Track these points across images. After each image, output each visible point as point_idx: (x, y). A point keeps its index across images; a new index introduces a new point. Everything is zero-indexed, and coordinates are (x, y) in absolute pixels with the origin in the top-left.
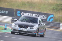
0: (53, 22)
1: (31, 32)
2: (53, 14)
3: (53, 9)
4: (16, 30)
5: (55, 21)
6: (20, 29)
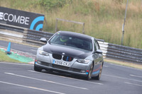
0: (43, 32)
1: (79, 70)
5: (47, 30)
6: (57, 62)
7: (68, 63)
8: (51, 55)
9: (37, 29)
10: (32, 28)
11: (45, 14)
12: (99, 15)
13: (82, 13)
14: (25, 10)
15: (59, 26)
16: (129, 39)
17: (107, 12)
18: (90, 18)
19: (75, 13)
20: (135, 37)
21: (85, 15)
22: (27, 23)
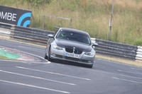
2: (30, 12)
5: (34, 27)
6: (69, 55)
8: (64, 49)
9: (25, 26)
10: (19, 25)
11: (33, 10)
12: (86, 11)
13: (69, 9)
14: (12, 7)
15: (46, 22)
16: (116, 34)
17: (94, 8)
18: (77, 14)
19: (63, 9)
20: (122, 32)
21: (73, 11)
22: (14, 19)
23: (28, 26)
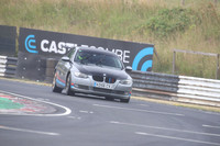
0: (152, 73)
2: (152, 46)
3: (152, 28)
4: (86, 87)
6: (98, 84)
7: (111, 85)
8: (91, 77)
19: (206, 39)
22: (126, 59)
23: (149, 69)
